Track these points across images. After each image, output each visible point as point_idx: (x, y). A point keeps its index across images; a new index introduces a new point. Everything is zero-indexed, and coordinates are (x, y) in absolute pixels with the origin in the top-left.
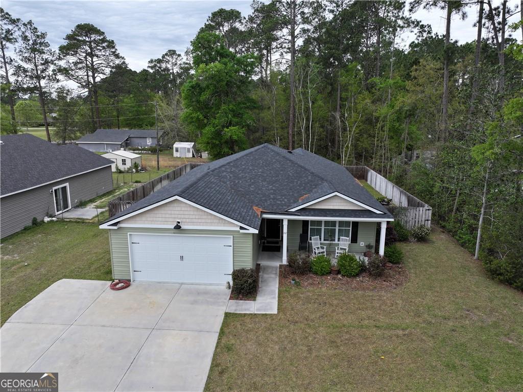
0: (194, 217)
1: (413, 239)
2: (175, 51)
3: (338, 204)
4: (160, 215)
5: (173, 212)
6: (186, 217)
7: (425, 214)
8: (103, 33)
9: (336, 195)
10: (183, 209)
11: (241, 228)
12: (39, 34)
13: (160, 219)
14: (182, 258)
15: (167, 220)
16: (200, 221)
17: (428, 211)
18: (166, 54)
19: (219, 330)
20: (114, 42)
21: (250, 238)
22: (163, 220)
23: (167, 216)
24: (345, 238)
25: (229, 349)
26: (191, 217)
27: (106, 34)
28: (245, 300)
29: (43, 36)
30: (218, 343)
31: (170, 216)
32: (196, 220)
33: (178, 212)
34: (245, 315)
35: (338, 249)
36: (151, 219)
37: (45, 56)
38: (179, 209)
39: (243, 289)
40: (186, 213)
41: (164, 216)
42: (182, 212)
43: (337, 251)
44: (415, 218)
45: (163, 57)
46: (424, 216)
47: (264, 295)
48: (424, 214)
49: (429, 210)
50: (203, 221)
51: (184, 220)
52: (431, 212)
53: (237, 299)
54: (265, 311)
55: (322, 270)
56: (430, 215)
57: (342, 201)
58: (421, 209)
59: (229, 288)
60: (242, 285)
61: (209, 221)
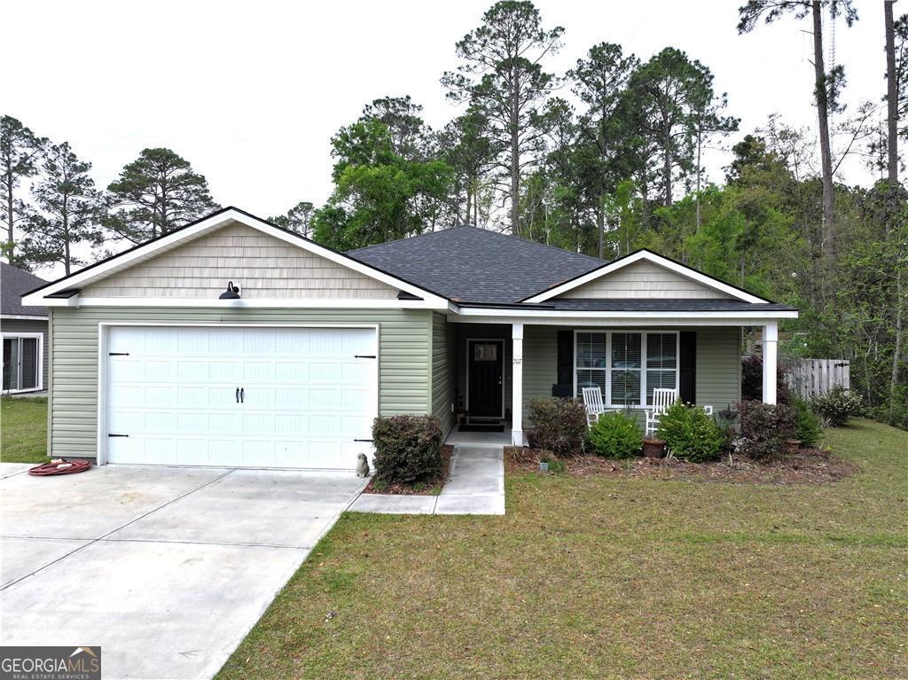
0: (276, 273)
1: (823, 420)
2: (311, 204)
3: (648, 286)
4: (188, 273)
5: (221, 263)
6: (257, 274)
7: (835, 375)
8: (188, 164)
9: (643, 260)
10: (249, 253)
11: (404, 295)
12: (78, 164)
13: (187, 283)
14: (240, 394)
15: (205, 283)
16: (292, 284)
17: (839, 368)
18: (296, 209)
19: (314, 543)
20: (206, 179)
21: (426, 324)
22: (196, 283)
23: (206, 273)
24: (665, 390)
25: (338, 585)
26: (269, 274)
27: (191, 166)
28: (408, 494)
29: (85, 167)
30: (301, 569)
31: (213, 273)
32: (282, 284)
33: (234, 263)
34: (404, 518)
35: (650, 417)
36: (164, 283)
37: (82, 199)
38: (239, 252)
39: (404, 464)
40: (258, 263)
41: (196, 273)
42: (244, 262)
43: (648, 420)
44: (813, 386)
45: (291, 213)
46: (831, 381)
47: (465, 486)
48: (832, 375)
49: (842, 365)
50: (301, 284)
51: (250, 284)
52: (847, 369)
53: (386, 491)
54: (467, 510)
55: (619, 443)
56: (847, 376)
57: (661, 277)
58: (824, 362)
59: (366, 472)
60: (400, 452)
61: (317, 284)
